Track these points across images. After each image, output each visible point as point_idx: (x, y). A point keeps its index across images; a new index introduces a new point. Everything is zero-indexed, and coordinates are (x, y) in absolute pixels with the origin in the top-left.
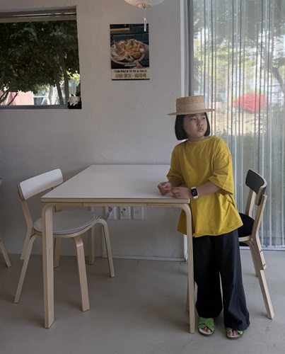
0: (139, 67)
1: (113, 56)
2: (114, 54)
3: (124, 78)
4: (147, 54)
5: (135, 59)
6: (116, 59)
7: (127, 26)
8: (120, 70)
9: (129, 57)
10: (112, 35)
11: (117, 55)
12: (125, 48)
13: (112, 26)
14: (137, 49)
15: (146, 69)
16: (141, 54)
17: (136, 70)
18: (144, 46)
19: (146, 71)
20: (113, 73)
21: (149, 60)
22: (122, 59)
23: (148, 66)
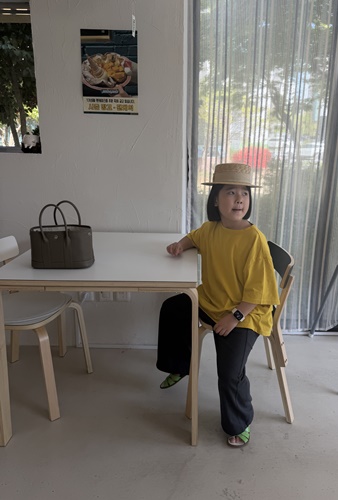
0: (123, 96)
1: (85, 77)
2: (87, 74)
3: (101, 110)
4: (135, 76)
5: (118, 83)
6: (89, 82)
7: (106, 32)
8: (95, 98)
9: (109, 80)
10: (83, 45)
11: (91, 76)
12: (103, 66)
13: (84, 32)
14: (121, 69)
15: (134, 98)
16: (126, 75)
17: (119, 99)
18: (130, 64)
19: (132, 101)
20: (85, 103)
21: (137, 85)
22: (98, 82)
23: (136, 94)
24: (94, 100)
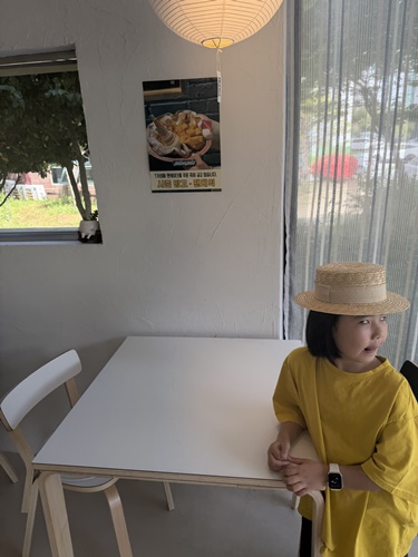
0: (201, 168)
1: (152, 146)
2: (154, 141)
3: (173, 188)
4: (216, 140)
5: (195, 151)
6: (157, 152)
7: (177, 83)
8: (166, 172)
9: (182, 148)
10: (147, 103)
11: (159, 143)
12: (173, 130)
13: (148, 86)
14: (198, 131)
15: (215, 170)
16: (205, 140)
17: (196, 172)
19: (214, 174)
20: (154, 179)
21: (219, 152)
22: (168, 151)
23: (219, 165)
24: (164, 176)
